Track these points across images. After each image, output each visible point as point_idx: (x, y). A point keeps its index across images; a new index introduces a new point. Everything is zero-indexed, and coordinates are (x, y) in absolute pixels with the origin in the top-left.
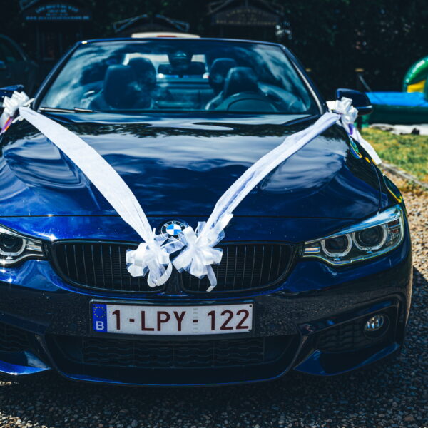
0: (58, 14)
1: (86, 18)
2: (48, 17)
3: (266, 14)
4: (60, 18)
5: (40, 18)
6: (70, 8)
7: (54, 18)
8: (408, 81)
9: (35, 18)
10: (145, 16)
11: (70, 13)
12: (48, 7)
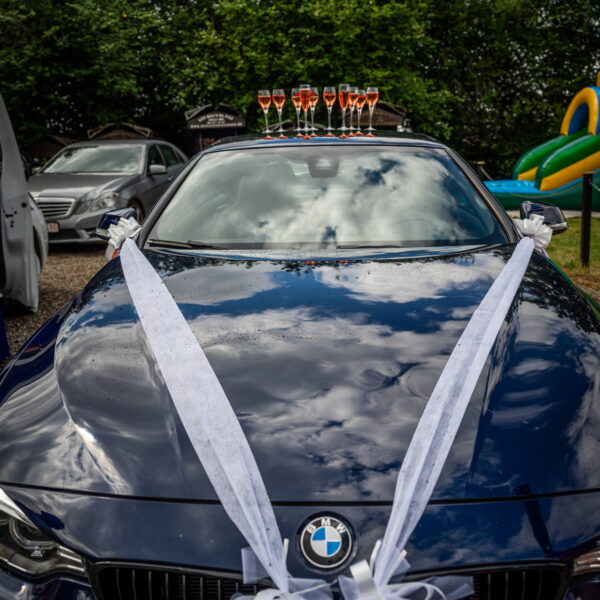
0: (217, 122)
1: (240, 124)
2: (208, 125)
3: (391, 115)
4: (218, 126)
5: (203, 126)
6: (226, 116)
7: (213, 126)
8: (517, 170)
9: (198, 126)
10: (289, 121)
11: (227, 121)
12: (208, 116)
